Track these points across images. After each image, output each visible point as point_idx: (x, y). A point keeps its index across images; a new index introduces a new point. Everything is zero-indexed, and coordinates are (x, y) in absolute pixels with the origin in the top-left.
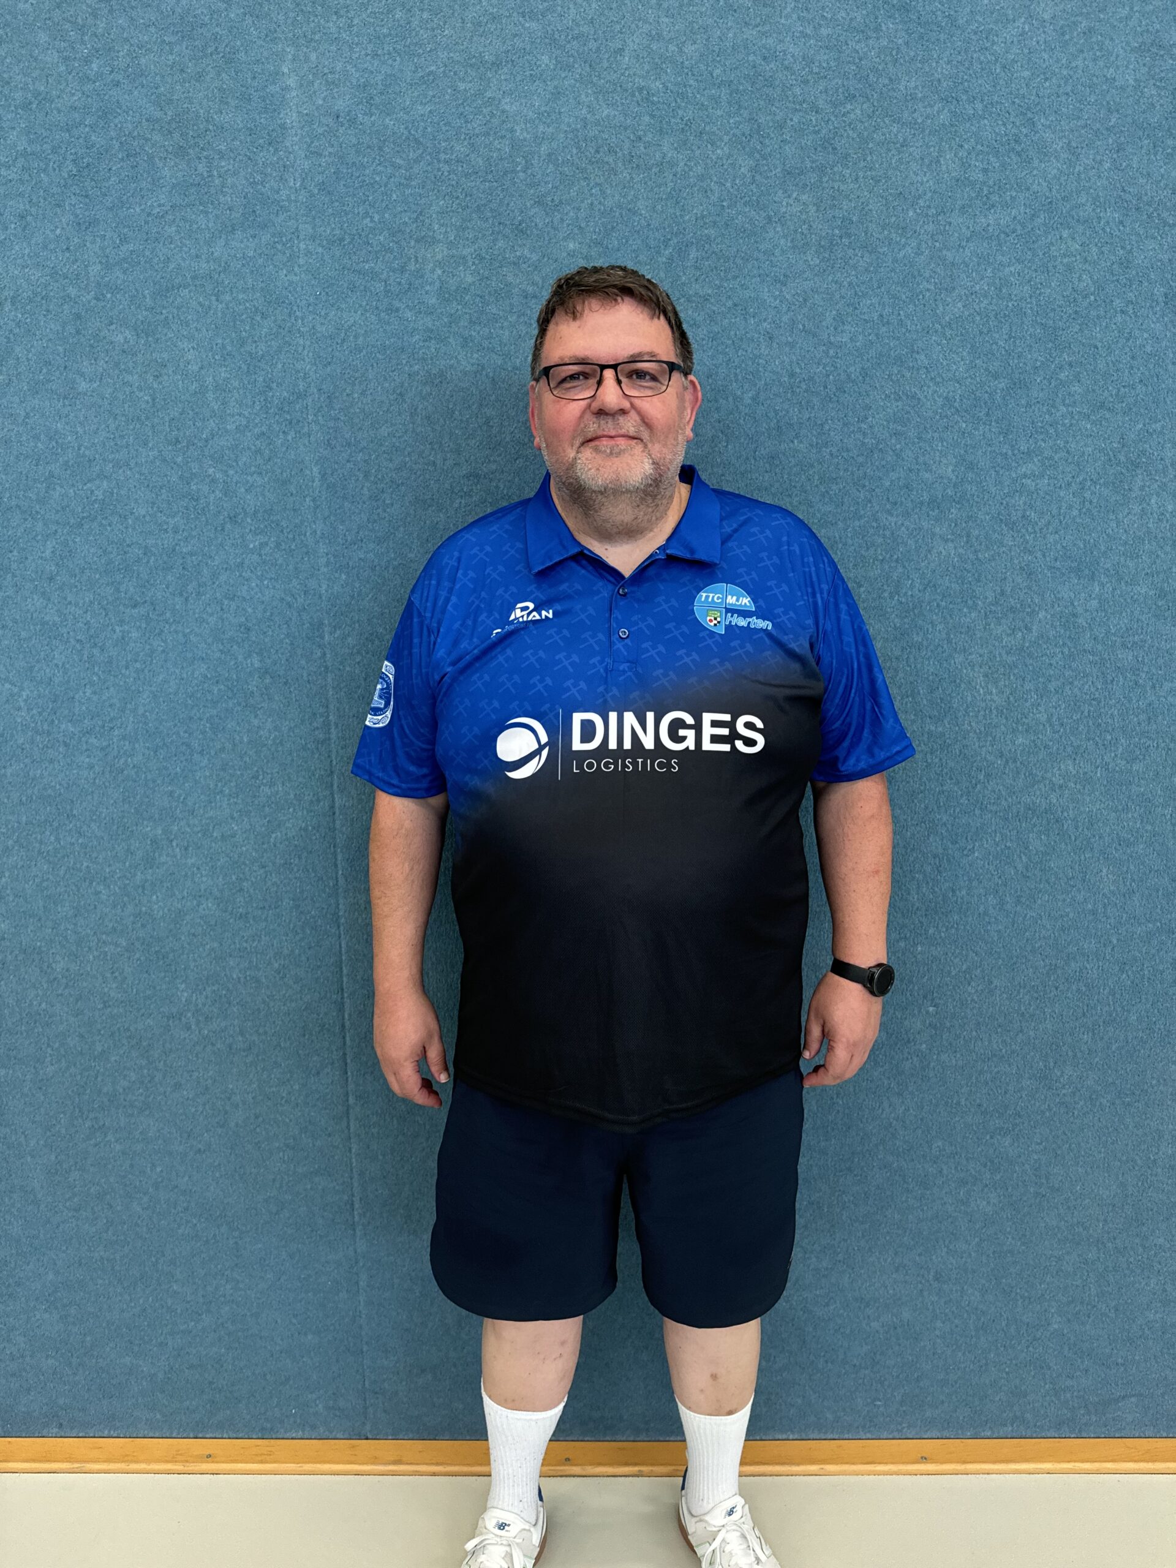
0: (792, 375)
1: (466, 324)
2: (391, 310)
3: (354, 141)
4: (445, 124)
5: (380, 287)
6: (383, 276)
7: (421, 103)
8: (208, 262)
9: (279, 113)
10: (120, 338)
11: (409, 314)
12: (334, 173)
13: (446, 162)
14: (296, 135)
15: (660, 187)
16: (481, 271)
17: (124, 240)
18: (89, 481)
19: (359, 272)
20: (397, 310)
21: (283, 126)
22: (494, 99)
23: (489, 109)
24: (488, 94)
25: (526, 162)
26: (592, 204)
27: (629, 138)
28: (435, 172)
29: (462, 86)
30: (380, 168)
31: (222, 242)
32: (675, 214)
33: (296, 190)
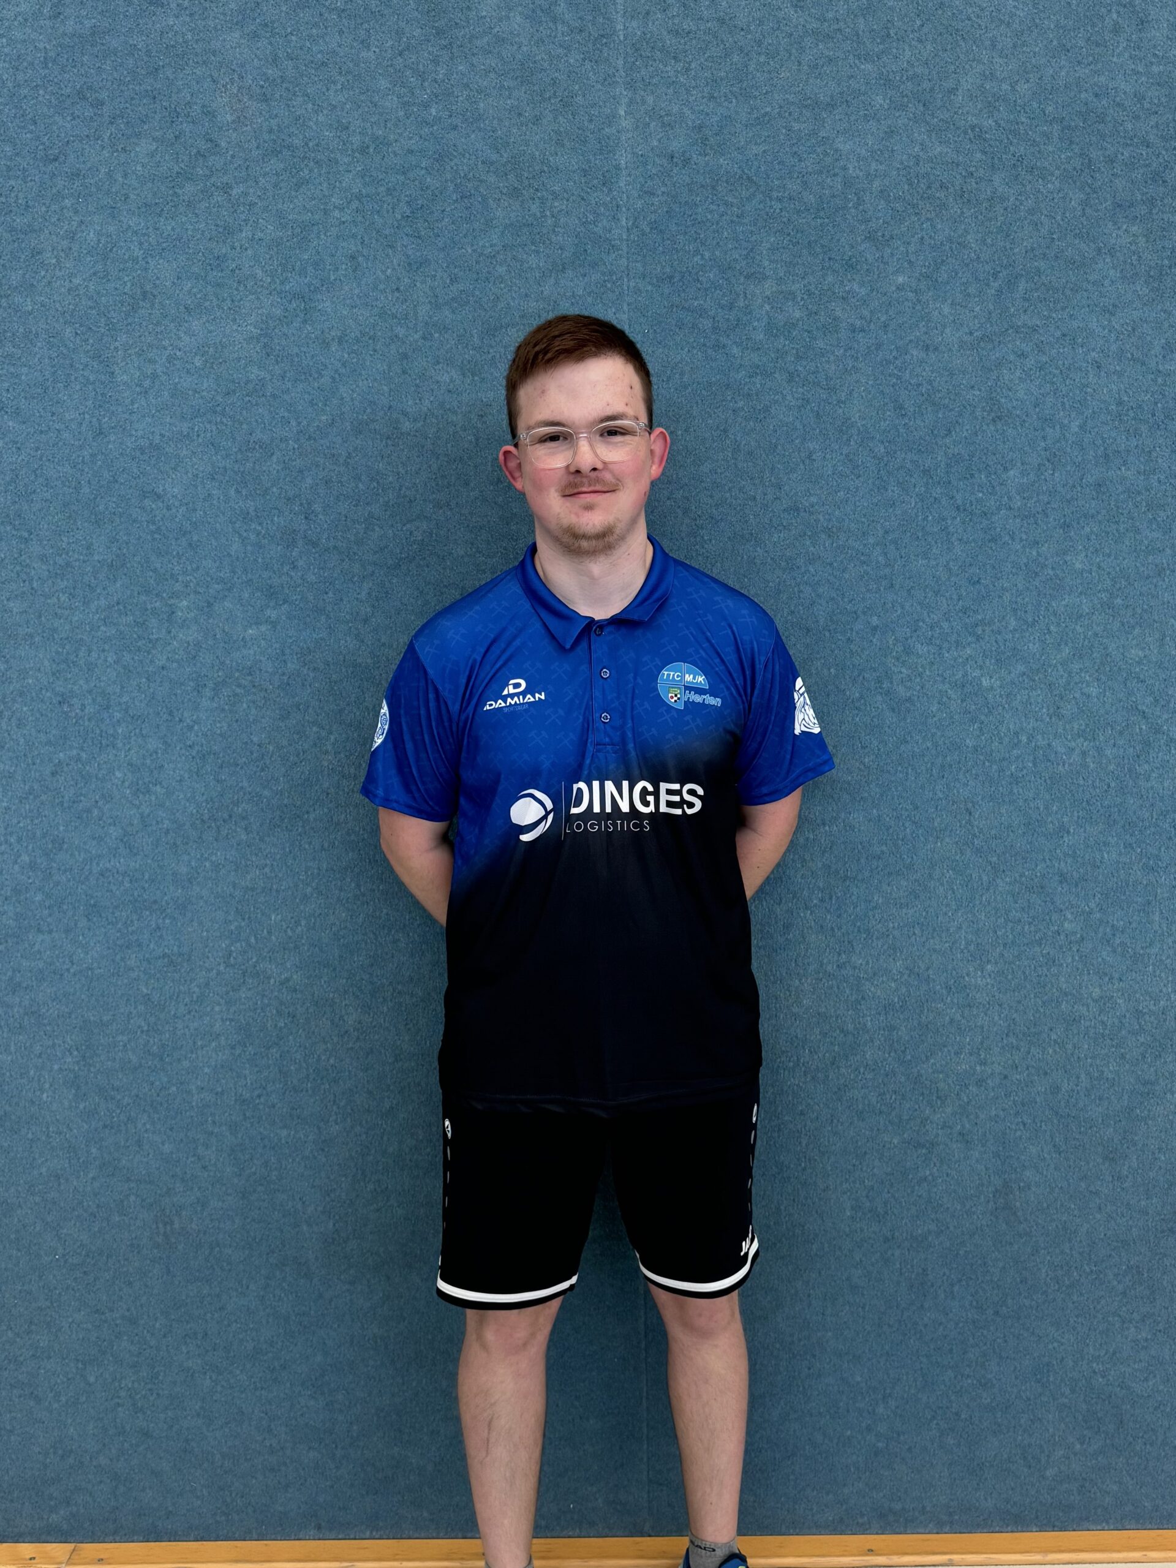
0: (1120, 403)
1: (793, 359)
2: (717, 346)
3: (688, 180)
4: (779, 163)
5: (707, 323)
6: (711, 313)
7: (756, 144)
8: (537, 301)
9: (614, 155)
10: (446, 378)
11: (735, 350)
12: (667, 212)
13: (779, 200)
14: (630, 175)
15: (990, 220)
16: (810, 307)
17: (454, 280)
18: (410, 521)
19: (688, 310)
20: (724, 346)
21: (617, 167)
22: (828, 138)
23: (822, 148)
24: (822, 134)
25: (858, 199)
26: (922, 238)
27: (961, 174)
28: (767, 209)
29: (796, 126)
30: (712, 207)
31: (552, 281)
32: (1005, 247)
33: (628, 229)
